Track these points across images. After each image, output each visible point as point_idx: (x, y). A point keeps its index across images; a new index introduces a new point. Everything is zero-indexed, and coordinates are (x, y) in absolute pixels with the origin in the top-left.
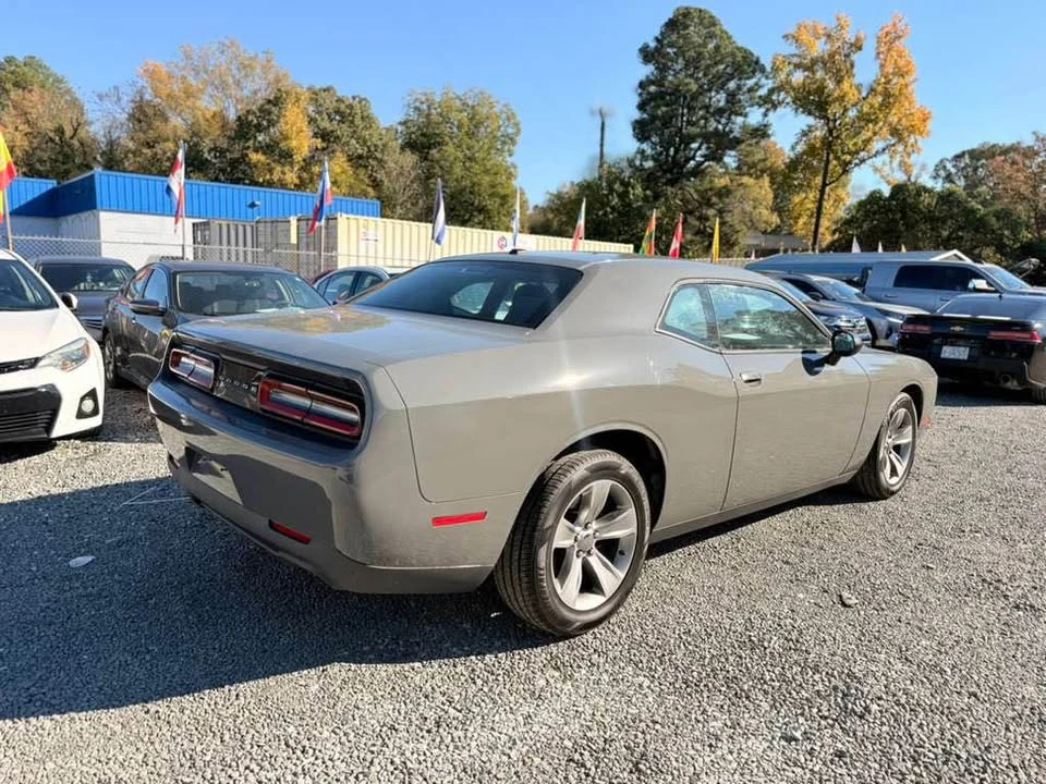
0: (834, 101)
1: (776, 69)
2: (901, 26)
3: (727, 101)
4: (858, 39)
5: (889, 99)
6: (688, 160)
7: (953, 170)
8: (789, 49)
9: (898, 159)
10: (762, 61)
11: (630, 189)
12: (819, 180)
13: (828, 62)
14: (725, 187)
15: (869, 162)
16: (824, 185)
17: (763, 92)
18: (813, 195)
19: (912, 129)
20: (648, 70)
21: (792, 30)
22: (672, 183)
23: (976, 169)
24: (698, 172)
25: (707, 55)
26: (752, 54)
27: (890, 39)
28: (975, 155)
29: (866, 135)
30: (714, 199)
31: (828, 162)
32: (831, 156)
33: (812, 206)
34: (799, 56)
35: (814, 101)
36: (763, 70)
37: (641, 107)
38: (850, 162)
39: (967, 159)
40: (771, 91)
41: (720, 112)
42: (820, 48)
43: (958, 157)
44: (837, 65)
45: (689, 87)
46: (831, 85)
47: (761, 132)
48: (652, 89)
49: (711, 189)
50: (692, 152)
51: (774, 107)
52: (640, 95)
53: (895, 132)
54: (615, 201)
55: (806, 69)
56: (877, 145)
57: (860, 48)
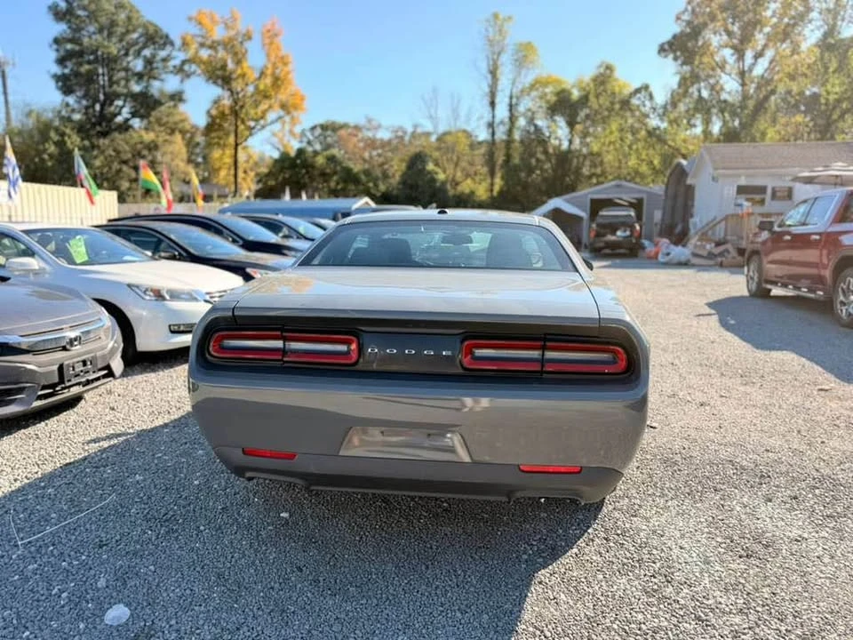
0: (237, 78)
1: (185, 44)
2: (277, 27)
3: (145, 67)
4: (248, 31)
5: (277, 82)
6: (115, 115)
7: (311, 138)
8: (193, 29)
9: (287, 127)
10: (172, 37)
11: (66, 138)
12: (231, 139)
13: (228, 45)
14: (153, 141)
15: (268, 128)
16: (237, 145)
17: (177, 62)
18: (229, 152)
19: (296, 107)
20: (60, 28)
21: (194, 14)
22: (104, 134)
23: (325, 138)
24: (125, 127)
25: (121, 23)
26: (161, 30)
27: (271, 36)
28: (324, 127)
29: (263, 106)
30: (145, 152)
31: (237, 127)
32: (239, 123)
33: (228, 160)
34: (203, 37)
35: (220, 76)
36: (172, 44)
37: (61, 61)
38: (254, 128)
39: (318, 131)
40: (184, 62)
41: (140, 76)
42: (218, 33)
43: (313, 128)
44: (234, 47)
45: (110, 50)
46: (231, 65)
47: (177, 97)
48: (69, 46)
49: (141, 143)
50: (118, 109)
51: (188, 76)
52: (57, 50)
53: (283, 106)
54: (52, 149)
55: (211, 47)
56: (271, 116)
57: (250, 38)
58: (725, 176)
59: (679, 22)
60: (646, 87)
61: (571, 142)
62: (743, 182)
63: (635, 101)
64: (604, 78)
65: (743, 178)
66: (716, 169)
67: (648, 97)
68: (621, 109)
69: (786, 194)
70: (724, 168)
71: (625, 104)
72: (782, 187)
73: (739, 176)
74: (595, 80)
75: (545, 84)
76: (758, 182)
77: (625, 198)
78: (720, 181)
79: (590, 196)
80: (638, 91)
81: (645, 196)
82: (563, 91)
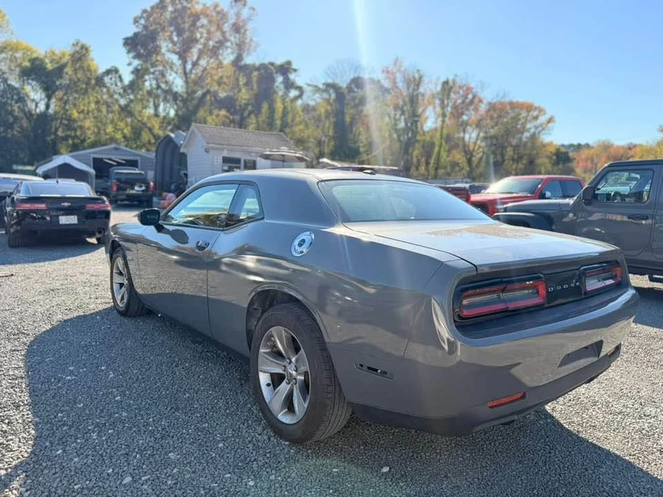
58: (214, 149)
59: (137, 24)
60: (116, 71)
61: (48, 106)
62: (226, 154)
63: (107, 79)
64: (80, 55)
65: (225, 151)
66: (208, 143)
67: (118, 79)
68: (96, 84)
69: (252, 165)
70: (213, 143)
71: (100, 81)
72: (249, 160)
73: (223, 149)
74: (73, 56)
75: (15, 48)
76: (236, 155)
77: (113, 158)
78: (211, 152)
79: (93, 156)
80: (108, 72)
81: (139, 158)
82: (36, 59)
